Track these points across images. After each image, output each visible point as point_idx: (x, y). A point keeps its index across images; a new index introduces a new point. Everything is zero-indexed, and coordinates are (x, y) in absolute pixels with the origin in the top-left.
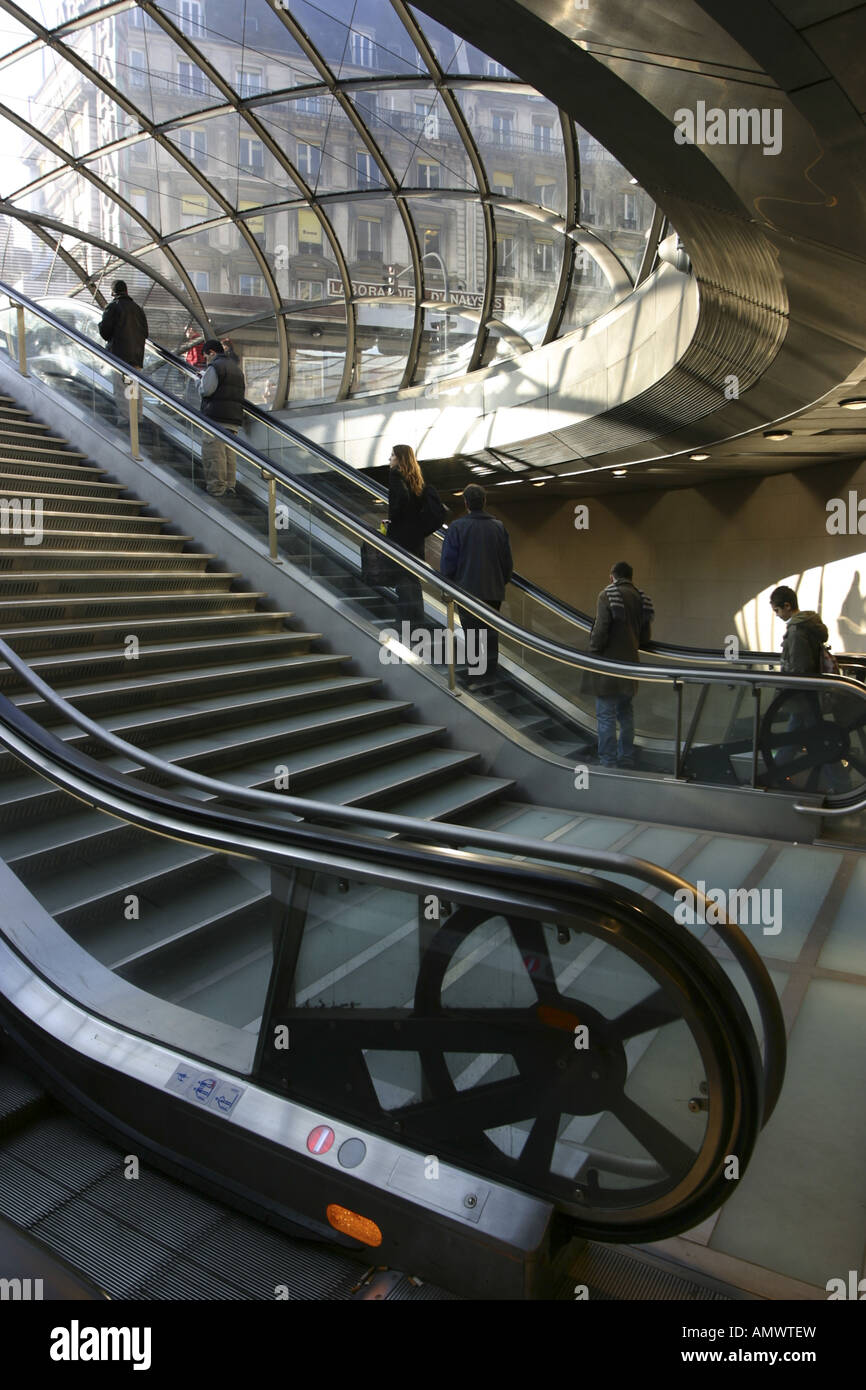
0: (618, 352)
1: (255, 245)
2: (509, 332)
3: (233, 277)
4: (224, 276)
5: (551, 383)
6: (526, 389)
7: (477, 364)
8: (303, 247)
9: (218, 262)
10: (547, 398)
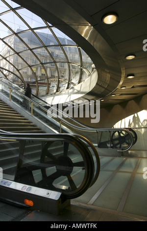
0: (88, 84)
1: (34, 74)
2: (72, 83)
3: (31, 79)
4: (29, 79)
5: (79, 90)
6: (75, 91)
7: (68, 88)
8: (42, 74)
9: (28, 77)
10: (79, 92)
